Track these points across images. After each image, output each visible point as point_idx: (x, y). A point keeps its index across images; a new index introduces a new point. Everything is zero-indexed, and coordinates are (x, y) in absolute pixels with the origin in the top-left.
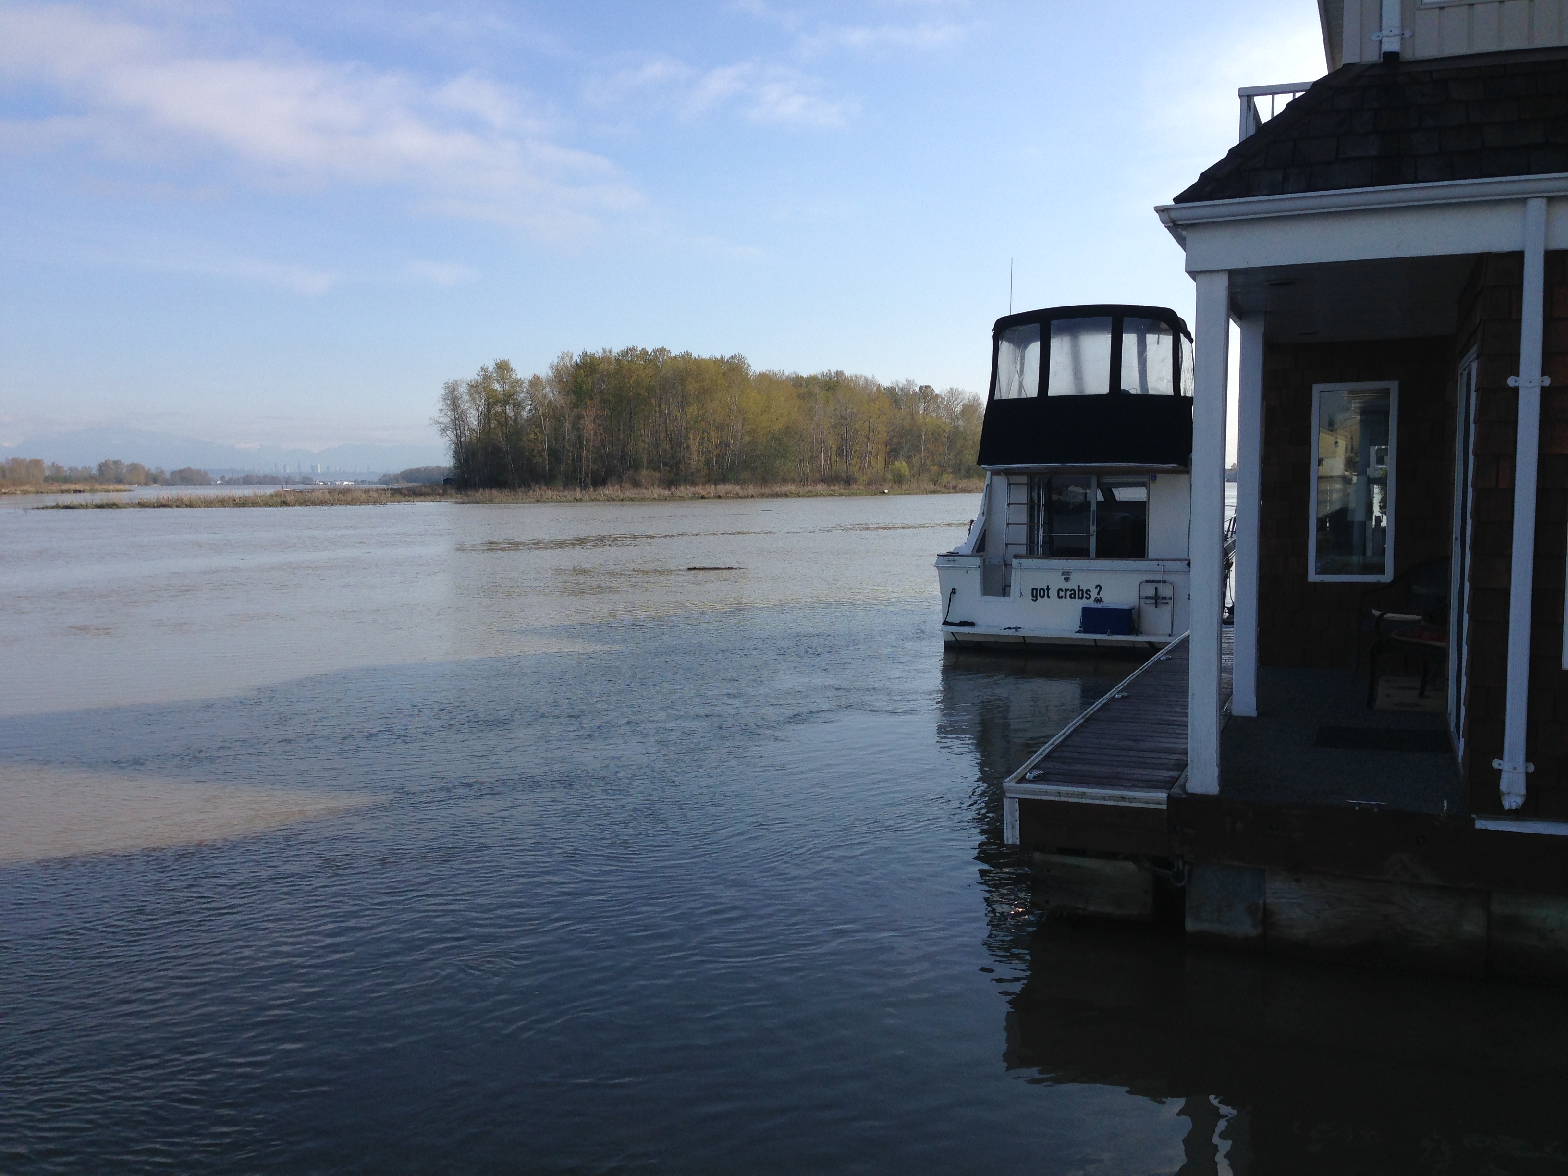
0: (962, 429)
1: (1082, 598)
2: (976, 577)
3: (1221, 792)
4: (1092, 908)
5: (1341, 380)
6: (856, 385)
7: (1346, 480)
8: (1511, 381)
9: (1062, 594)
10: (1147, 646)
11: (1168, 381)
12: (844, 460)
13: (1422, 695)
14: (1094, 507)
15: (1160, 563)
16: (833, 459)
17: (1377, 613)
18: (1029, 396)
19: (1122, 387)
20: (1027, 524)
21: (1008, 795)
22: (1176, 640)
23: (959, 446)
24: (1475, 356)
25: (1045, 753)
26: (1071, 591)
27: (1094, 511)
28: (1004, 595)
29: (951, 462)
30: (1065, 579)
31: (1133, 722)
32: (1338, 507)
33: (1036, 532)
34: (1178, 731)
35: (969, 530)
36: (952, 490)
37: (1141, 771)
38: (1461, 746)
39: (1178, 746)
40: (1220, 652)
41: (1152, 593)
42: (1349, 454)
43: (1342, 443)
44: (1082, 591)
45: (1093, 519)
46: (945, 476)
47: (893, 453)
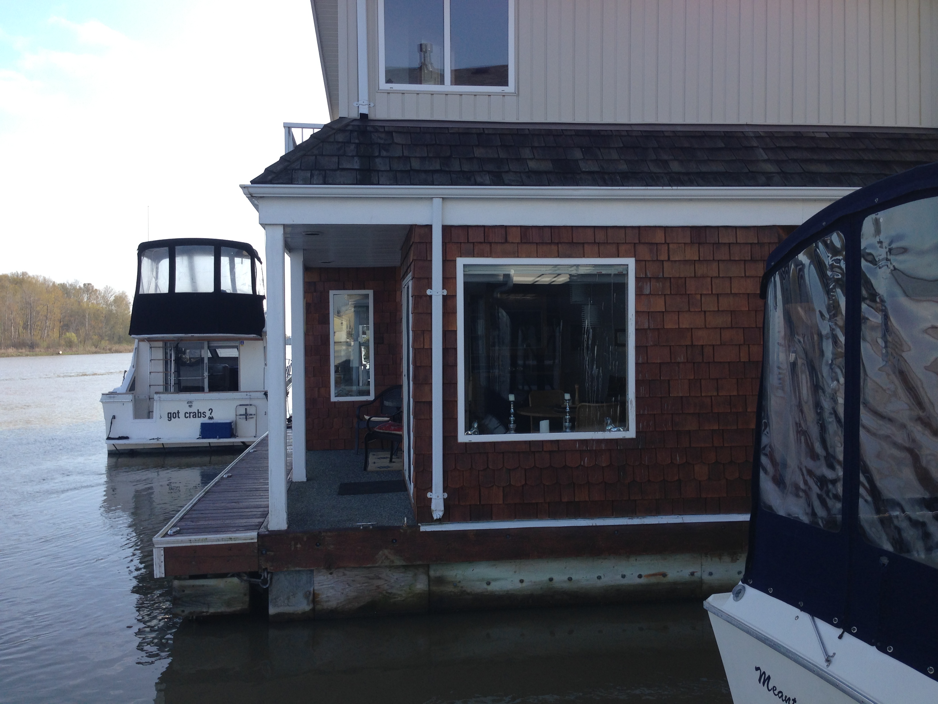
0: (114, 312)
1: (200, 417)
2: (129, 408)
3: (288, 527)
4: (212, 610)
5: (344, 289)
6: (37, 281)
7: (348, 344)
8: (429, 292)
9: (187, 415)
10: (241, 444)
11: (249, 286)
12: (29, 331)
13: (391, 461)
14: (206, 361)
15: (248, 393)
16: (20, 331)
17: (367, 417)
18: (162, 292)
19: (222, 288)
20: (163, 372)
21: (156, 546)
22: (258, 440)
23: (112, 323)
24: (410, 278)
25: (180, 517)
26: (193, 413)
27: (206, 363)
28: (149, 418)
29: (107, 333)
30: (189, 406)
31: (235, 492)
32: (344, 359)
33: (169, 377)
34: (262, 494)
35: (124, 377)
36: (108, 351)
37: (241, 521)
38: (411, 487)
39: (262, 503)
40: (286, 445)
41: (243, 412)
42: (348, 329)
43: (345, 323)
44: (200, 413)
45: (206, 369)
46: (103, 342)
47: (65, 327)
